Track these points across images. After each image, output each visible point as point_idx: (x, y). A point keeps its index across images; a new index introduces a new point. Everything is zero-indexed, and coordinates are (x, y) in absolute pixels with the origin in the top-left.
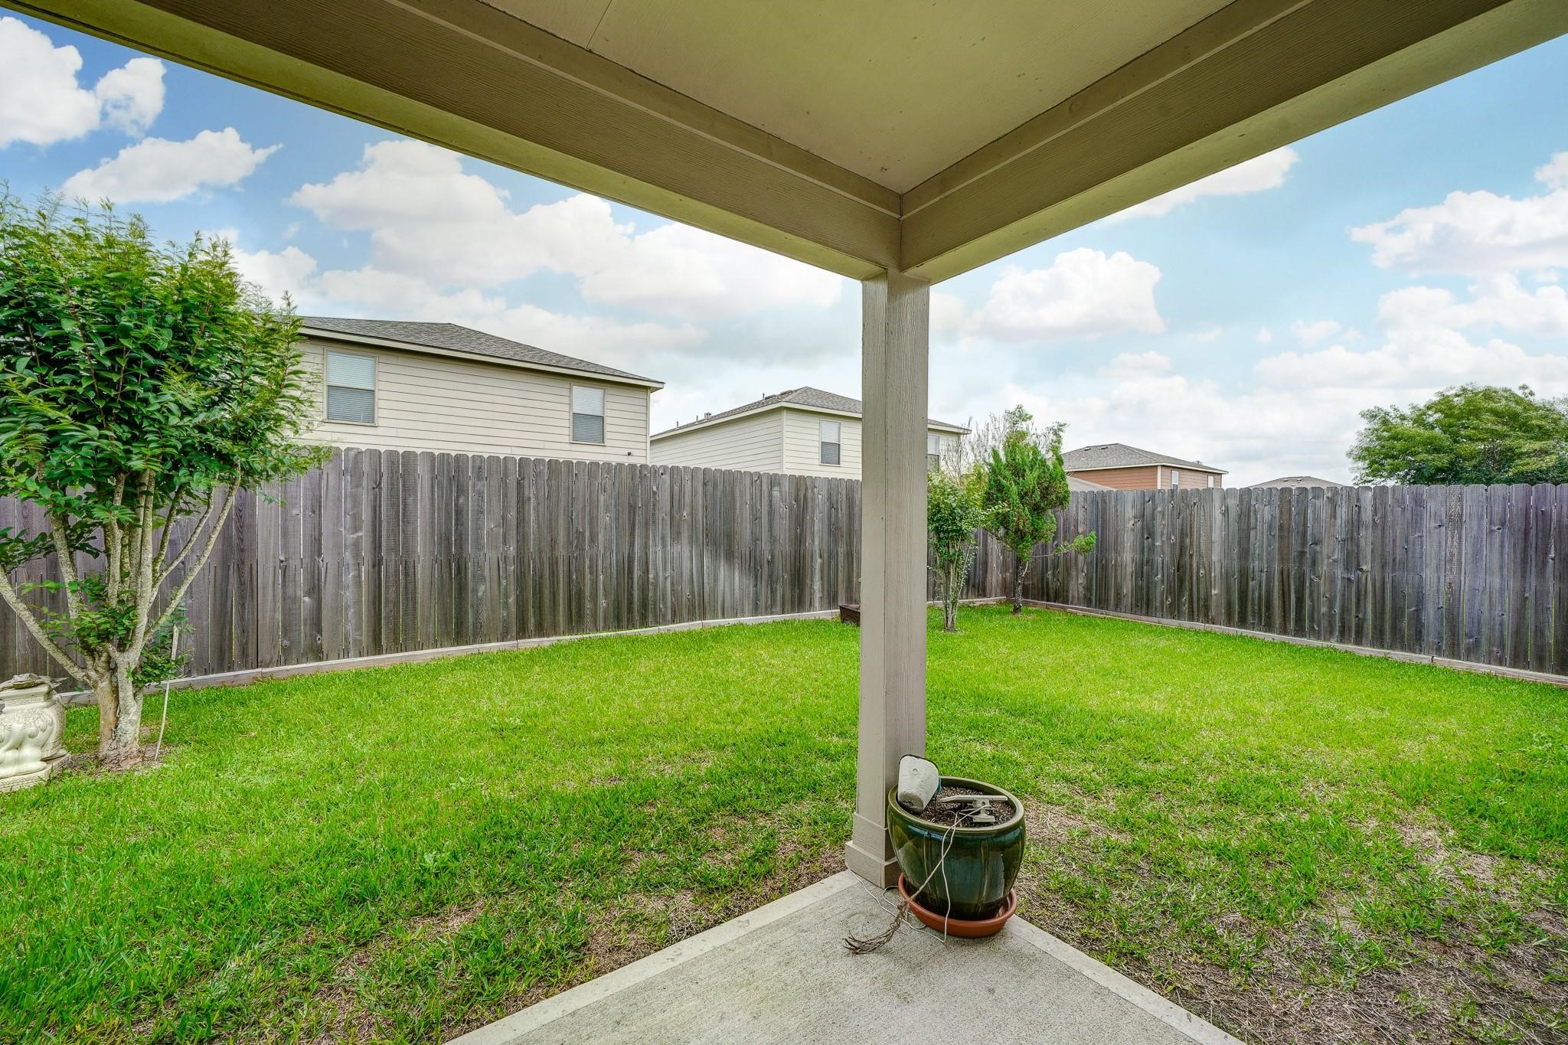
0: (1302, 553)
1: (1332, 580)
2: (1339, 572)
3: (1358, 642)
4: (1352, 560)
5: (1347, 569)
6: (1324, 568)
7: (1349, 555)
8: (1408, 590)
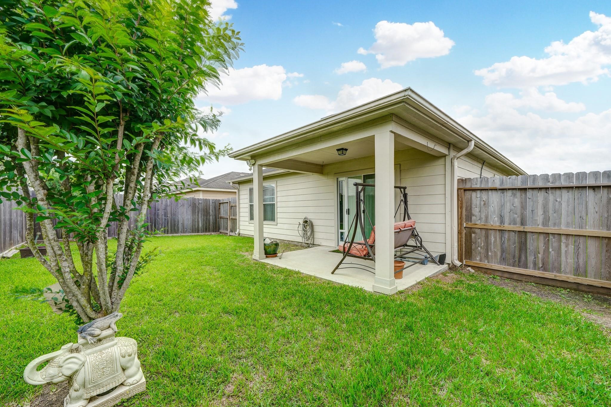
0: (155, 213)
1: (162, 219)
2: (163, 217)
3: (168, 233)
4: (166, 215)
5: (165, 216)
6: (160, 217)
7: (165, 213)
8: (176, 220)
